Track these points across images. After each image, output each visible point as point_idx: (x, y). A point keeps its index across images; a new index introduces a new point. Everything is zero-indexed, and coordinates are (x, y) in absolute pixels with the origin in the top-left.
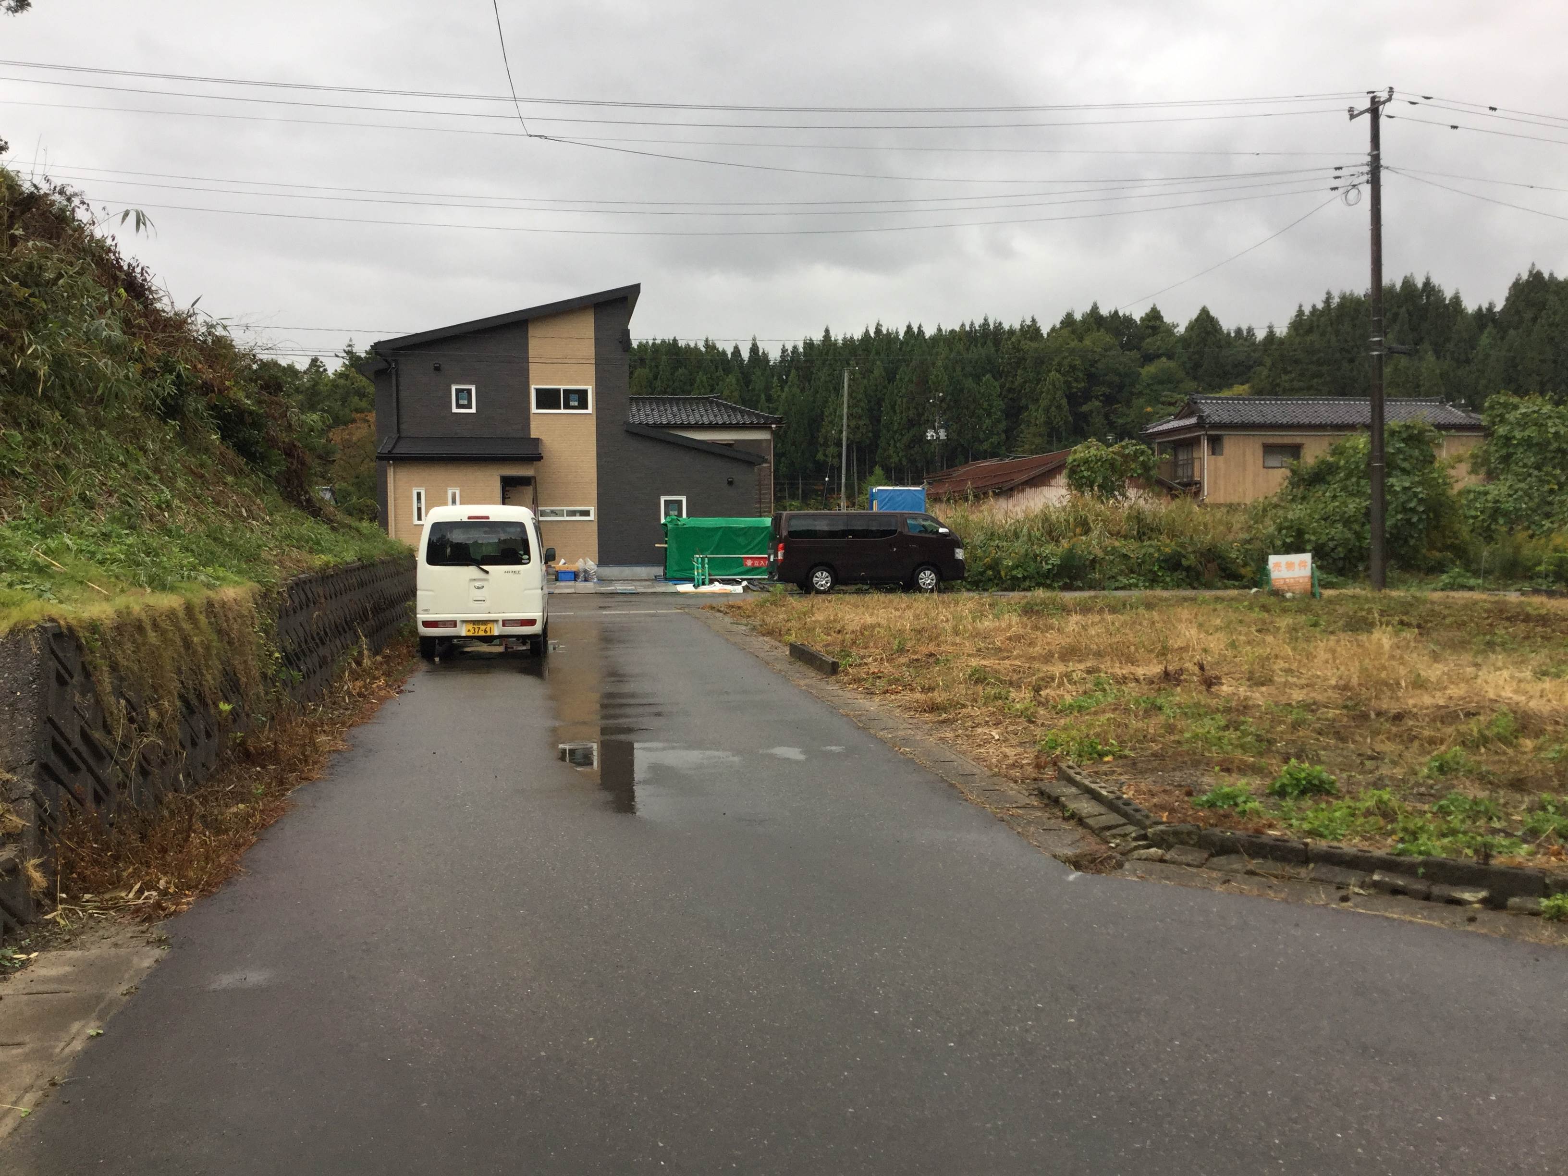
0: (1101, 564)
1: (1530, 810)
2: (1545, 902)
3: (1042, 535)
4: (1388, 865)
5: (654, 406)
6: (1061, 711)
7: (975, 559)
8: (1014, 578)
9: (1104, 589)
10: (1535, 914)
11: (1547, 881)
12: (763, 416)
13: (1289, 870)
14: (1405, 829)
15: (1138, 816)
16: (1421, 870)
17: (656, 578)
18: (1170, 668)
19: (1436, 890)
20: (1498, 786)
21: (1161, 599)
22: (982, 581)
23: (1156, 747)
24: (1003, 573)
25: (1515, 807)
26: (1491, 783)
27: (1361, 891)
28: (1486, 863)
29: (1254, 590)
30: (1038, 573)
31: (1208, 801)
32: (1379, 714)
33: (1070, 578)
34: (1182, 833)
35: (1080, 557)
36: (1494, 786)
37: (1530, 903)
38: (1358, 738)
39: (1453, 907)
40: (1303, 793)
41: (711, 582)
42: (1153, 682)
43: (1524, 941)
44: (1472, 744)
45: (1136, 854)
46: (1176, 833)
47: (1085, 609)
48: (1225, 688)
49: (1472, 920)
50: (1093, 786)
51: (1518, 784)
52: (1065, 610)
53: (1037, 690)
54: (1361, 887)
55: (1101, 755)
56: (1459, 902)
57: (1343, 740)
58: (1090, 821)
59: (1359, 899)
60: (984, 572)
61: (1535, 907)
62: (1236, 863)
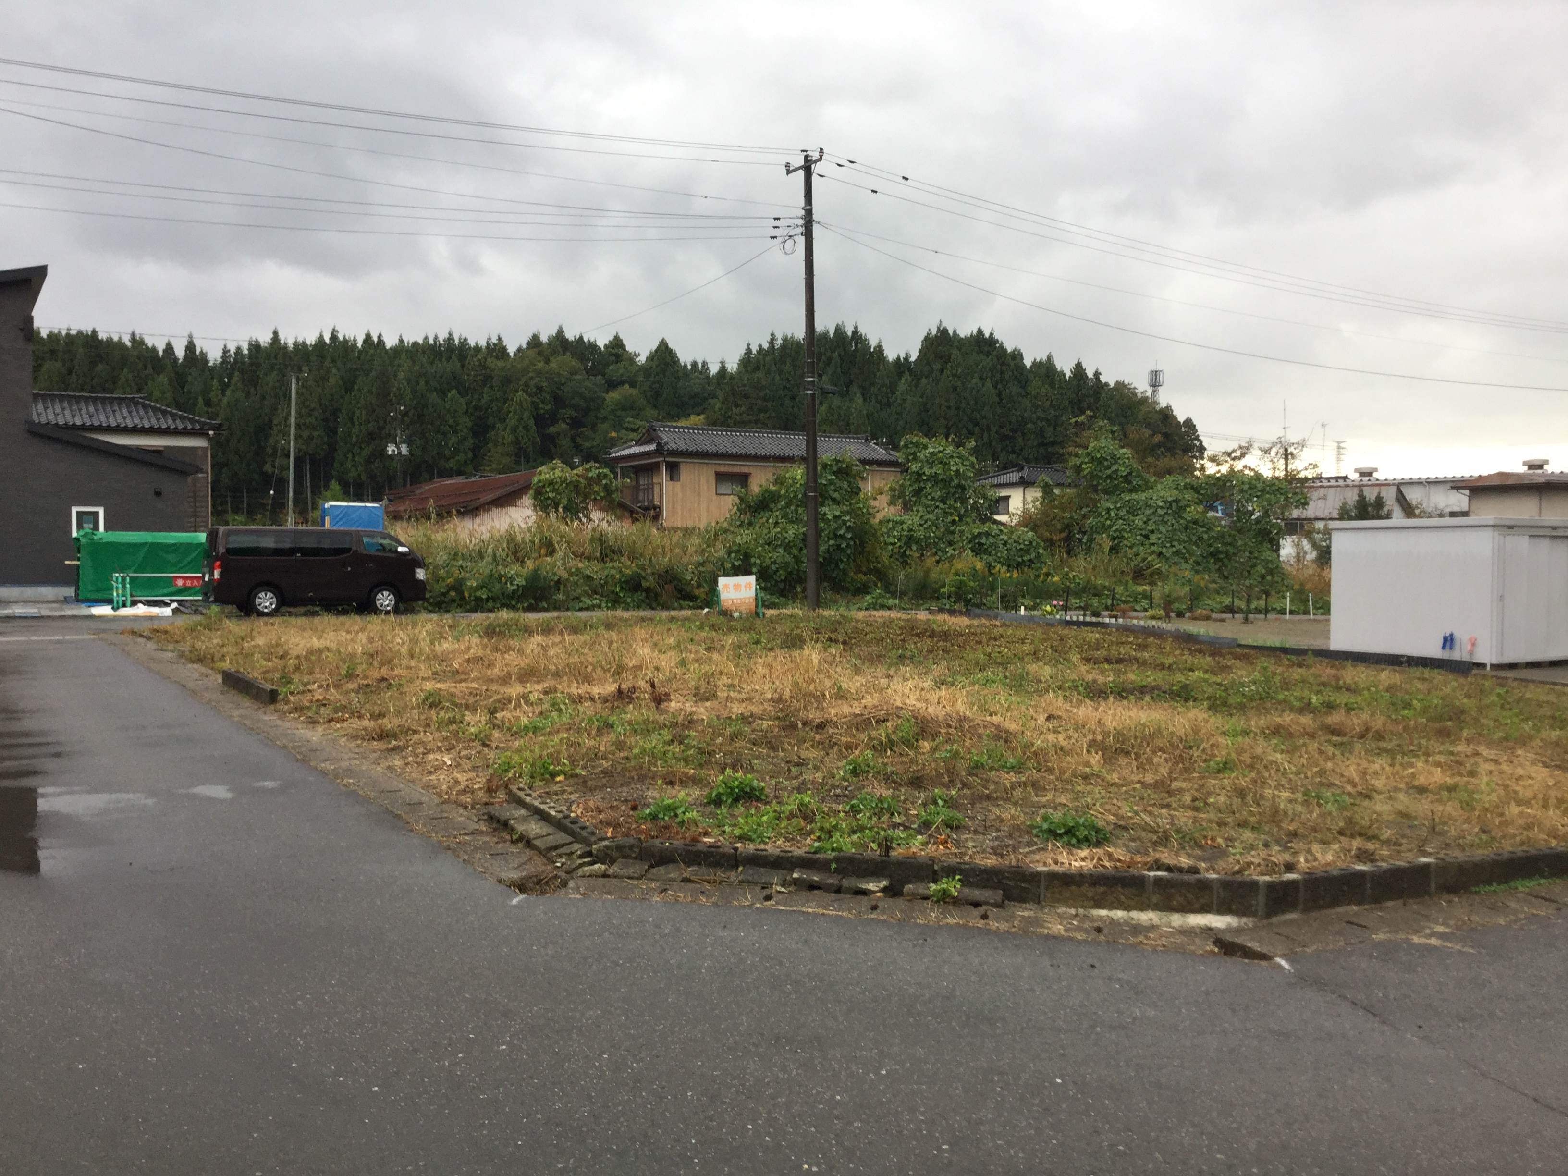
0: (565, 586)
1: (924, 805)
2: (933, 887)
3: (507, 556)
4: (806, 863)
5: (66, 405)
6: (516, 733)
7: (437, 579)
8: (478, 599)
9: (568, 609)
10: (926, 898)
11: (936, 867)
12: (198, 422)
13: (721, 874)
14: (822, 829)
15: (584, 833)
16: (834, 866)
17: (66, 600)
18: (624, 686)
19: (846, 883)
20: (900, 785)
21: (621, 619)
22: (444, 602)
23: (605, 764)
24: (466, 594)
25: (913, 803)
26: (895, 782)
27: (783, 889)
28: (887, 855)
29: (706, 610)
30: (503, 594)
31: (650, 814)
32: (805, 724)
33: (535, 599)
34: (625, 847)
35: (545, 578)
36: (897, 785)
37: (921, 889)
38: (786, 746)
39: (859, 897)
40: (736, 800)
41: (136, 603)
42: (606, 701)
43: (916, 924)
44: (880, 748)
45: (580, 872)
46: (619, 848)
47: (547, 630)
48: (673, 704)
49: (874, 908)
50: (542, 807)
51: (917, 782)
52: (528, 631)
53: (493, 712)
54: (783, 886)
55: (553, 775)
56: (865, 893)
57: (774, 749)
58: (537, 843)
59: (780, 897)
60: (448, 592)
61: (926, 892)
62: (673, 872)
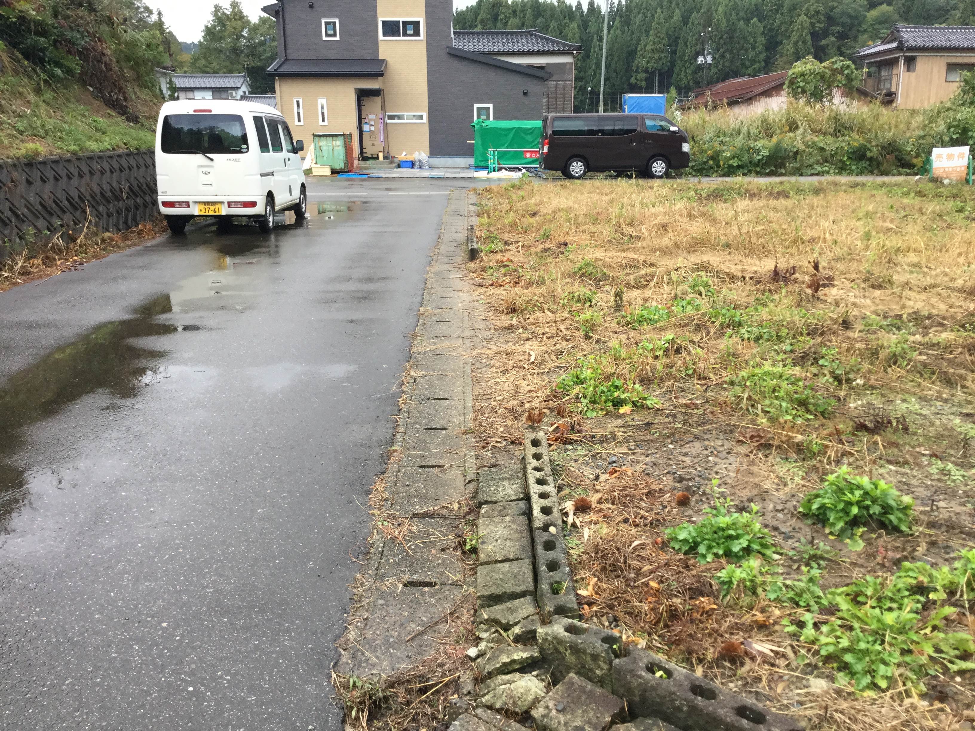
0: (802, 156)
3: (760, 133)
5: (490, 39)
7: (702, 152)
8: (730, 166)
9: (801, 175)
12: (567, 45)
17: (470, 167)
21: (835, 184)
22: (704, 169)
24: (721, 163)
29: (918, 177)
30: (750, 162)
33: (775, 166)
35: (785, 150)
41: (500, 169)
42: (756, 283)
48: (834, 291)
55: (618, 403)
58: (483, 573)
60: (707, 162)
